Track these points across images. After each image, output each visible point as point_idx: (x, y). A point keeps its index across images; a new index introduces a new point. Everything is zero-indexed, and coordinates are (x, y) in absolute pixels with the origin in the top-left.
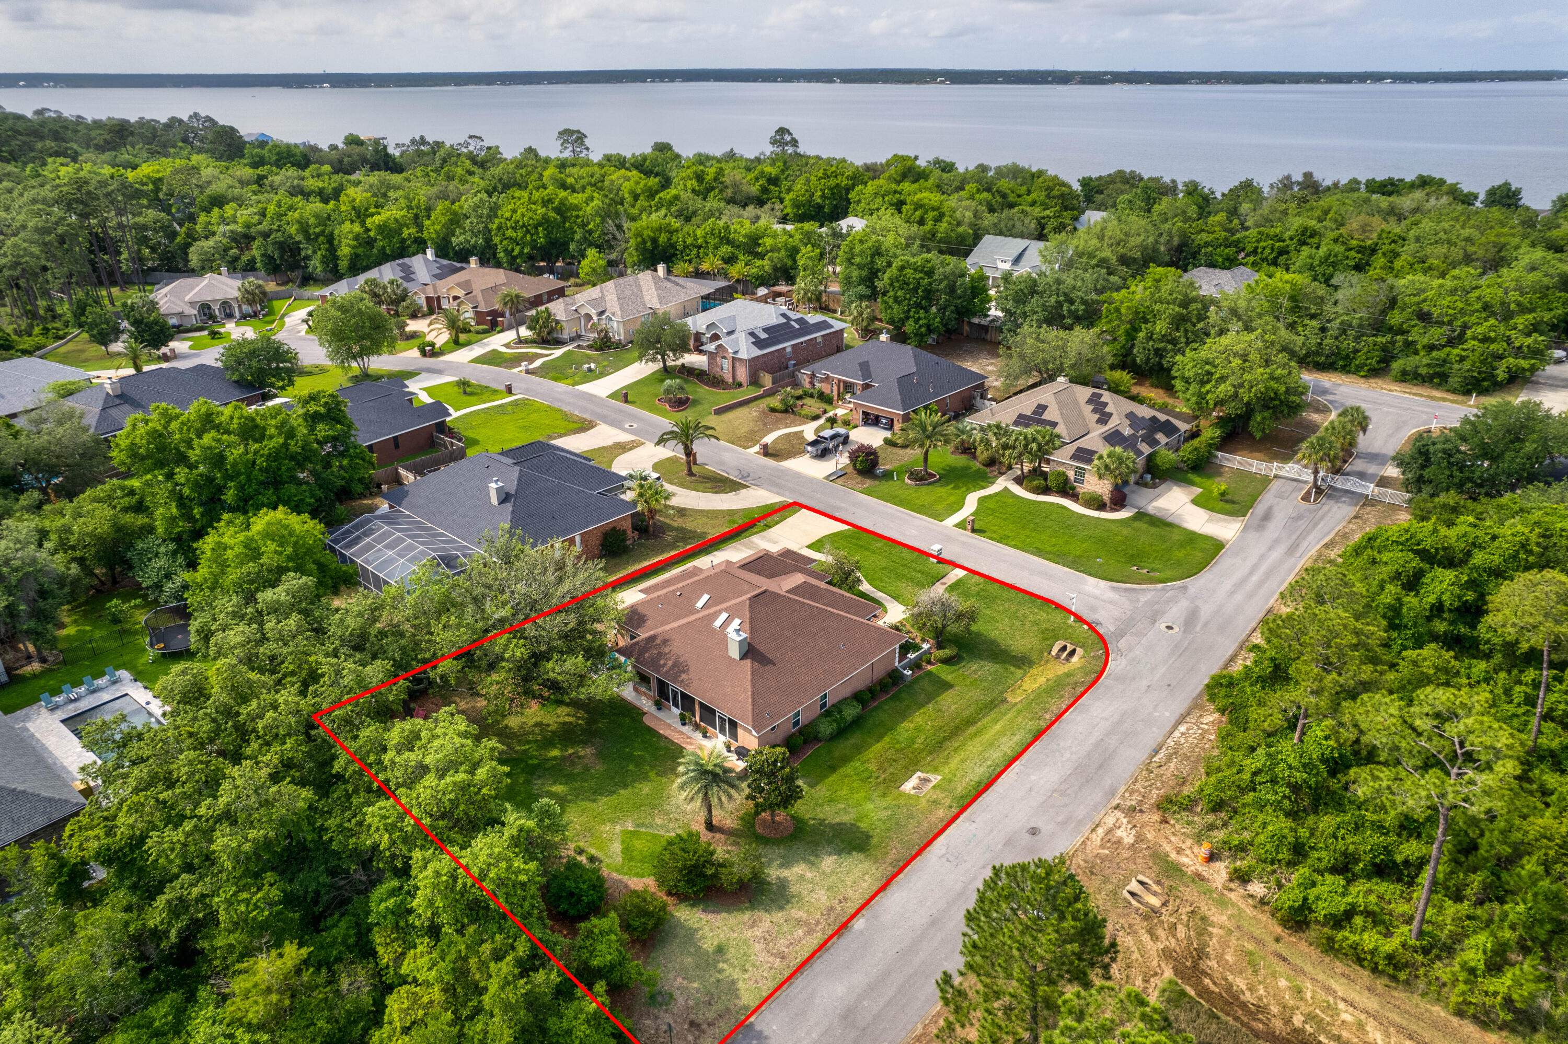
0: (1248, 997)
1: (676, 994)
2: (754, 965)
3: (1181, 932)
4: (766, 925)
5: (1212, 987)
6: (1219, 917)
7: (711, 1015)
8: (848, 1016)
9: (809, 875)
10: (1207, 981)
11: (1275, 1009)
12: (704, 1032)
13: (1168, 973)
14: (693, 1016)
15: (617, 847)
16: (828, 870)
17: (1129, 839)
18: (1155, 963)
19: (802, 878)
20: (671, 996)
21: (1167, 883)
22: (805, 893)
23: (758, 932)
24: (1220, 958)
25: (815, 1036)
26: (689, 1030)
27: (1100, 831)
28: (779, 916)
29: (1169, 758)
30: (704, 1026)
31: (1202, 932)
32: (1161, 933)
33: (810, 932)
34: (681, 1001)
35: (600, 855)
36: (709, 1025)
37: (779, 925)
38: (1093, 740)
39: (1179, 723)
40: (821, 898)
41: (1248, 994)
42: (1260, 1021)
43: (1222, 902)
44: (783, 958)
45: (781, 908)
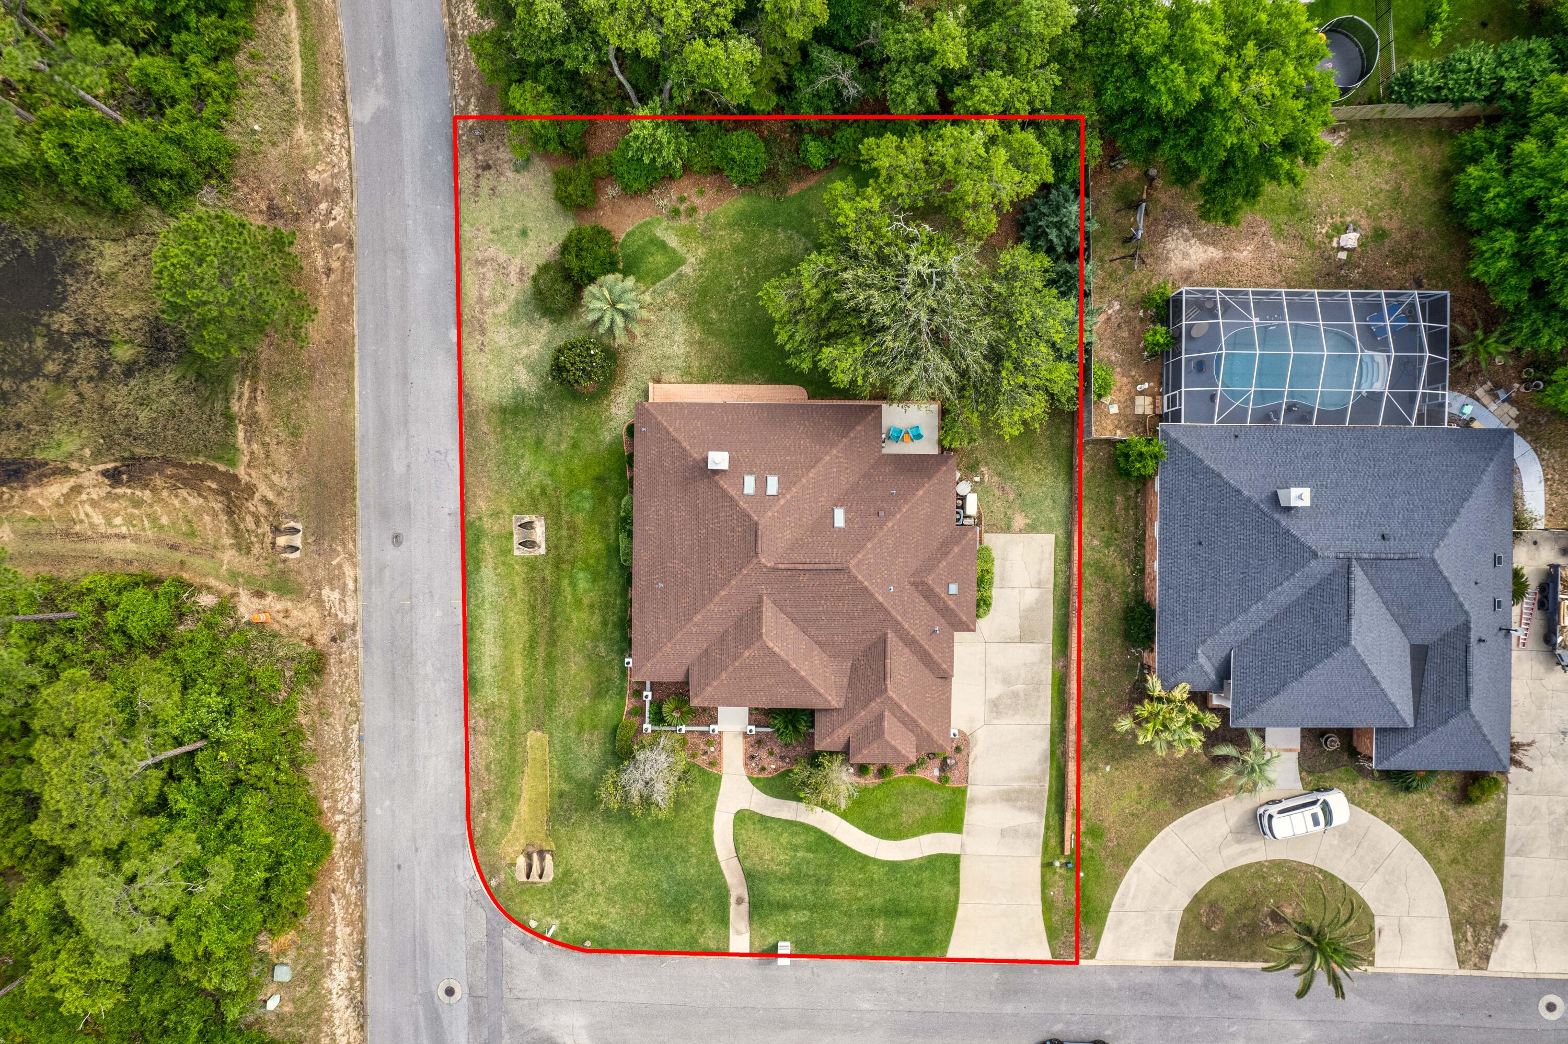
0: (184, 493)
1: (518, 176)
2: (491, 240)
3: (249, 520)
4: (513, 278)
5: (209, 483)
6: (229, 556)
7: (483, 182)
8: (402, 253)
9: (525, 351)
10: (214, 486)
11: (165, 494)
12: (477, 168)
13: (241, 471)
14: (493, 171)
15: (673, 242)
16: (517, 368)
17: (326, 592)
18: (253, 474)
19: (527, 343)
20: (517, 171)
21: (280, 566)
22: (514, 331)
23: (514, 269)
24: (215, 515)
25: (410, 222)
26: (486, 161)
27: (351, 585)
28: (512, 294)
29: (347, 740)
30: (480, 171)
31: (237, 532)
32: (263, 510)
33: (480, 299)
34: (510, 174)
35: (675, 224)
36: (478, 176)
37: (505, 287)
38: (420, 709)
39: (362, 805)
40: (500, 336)
41: (186, 495)
42: (171, 477)
43: (234, 575)
44: (478, 263)
45: (517, 303)
